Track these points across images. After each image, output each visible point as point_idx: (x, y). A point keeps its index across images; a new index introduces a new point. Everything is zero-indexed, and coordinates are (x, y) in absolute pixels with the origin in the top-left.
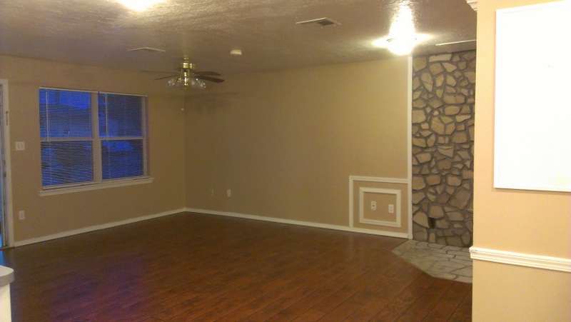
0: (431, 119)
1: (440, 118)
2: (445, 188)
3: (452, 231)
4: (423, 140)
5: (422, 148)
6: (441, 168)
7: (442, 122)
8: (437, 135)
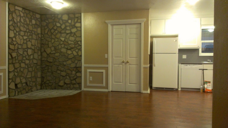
0: (16, 36)
1: (19, 36)
2: (20, 69)
3: (23, 88)
4: (13, 46)
5: (13, 50)
6: (19, 60)
7: (20, 39)
8: (18, 44)
